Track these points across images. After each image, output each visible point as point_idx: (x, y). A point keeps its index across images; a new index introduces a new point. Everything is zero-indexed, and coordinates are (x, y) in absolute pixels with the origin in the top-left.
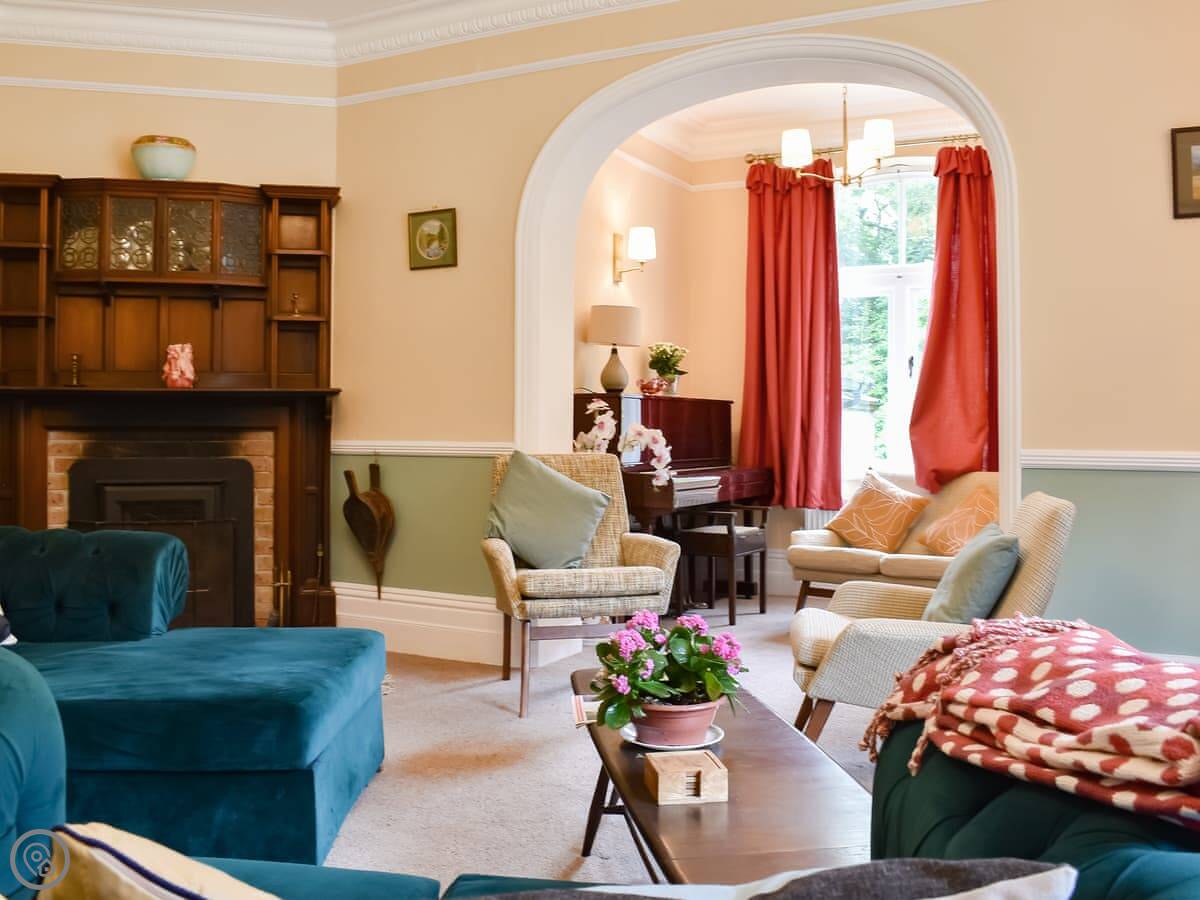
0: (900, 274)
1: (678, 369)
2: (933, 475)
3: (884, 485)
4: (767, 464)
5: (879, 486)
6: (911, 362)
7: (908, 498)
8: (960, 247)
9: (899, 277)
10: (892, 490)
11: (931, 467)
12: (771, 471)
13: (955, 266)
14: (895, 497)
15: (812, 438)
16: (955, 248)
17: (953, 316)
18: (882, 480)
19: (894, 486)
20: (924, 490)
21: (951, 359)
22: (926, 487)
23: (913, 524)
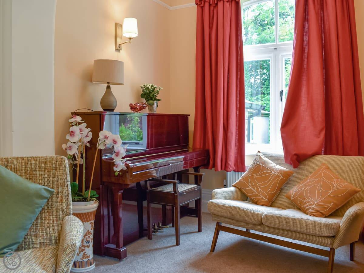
0: (276, 47)
1: (157, 98)
2: (295, 157)
3: (267, 162)
4: (207, 148)
5: (264, 162)
6: (282, 93)
7: (280, 171)
8: (309, 28)
9: (275, 49)
10: (271, 165)
11: (294, 153)
12: (208, 152)
13: (306, 39)
14: (273, 170)
15: (229, 134)
16: (306, 29)
17: (305, 66)
18: (265, 159)
19: (272, 163)
20: (289, 165)
21: (304, 90)
22: (291, 164)
23: (283, 186)
